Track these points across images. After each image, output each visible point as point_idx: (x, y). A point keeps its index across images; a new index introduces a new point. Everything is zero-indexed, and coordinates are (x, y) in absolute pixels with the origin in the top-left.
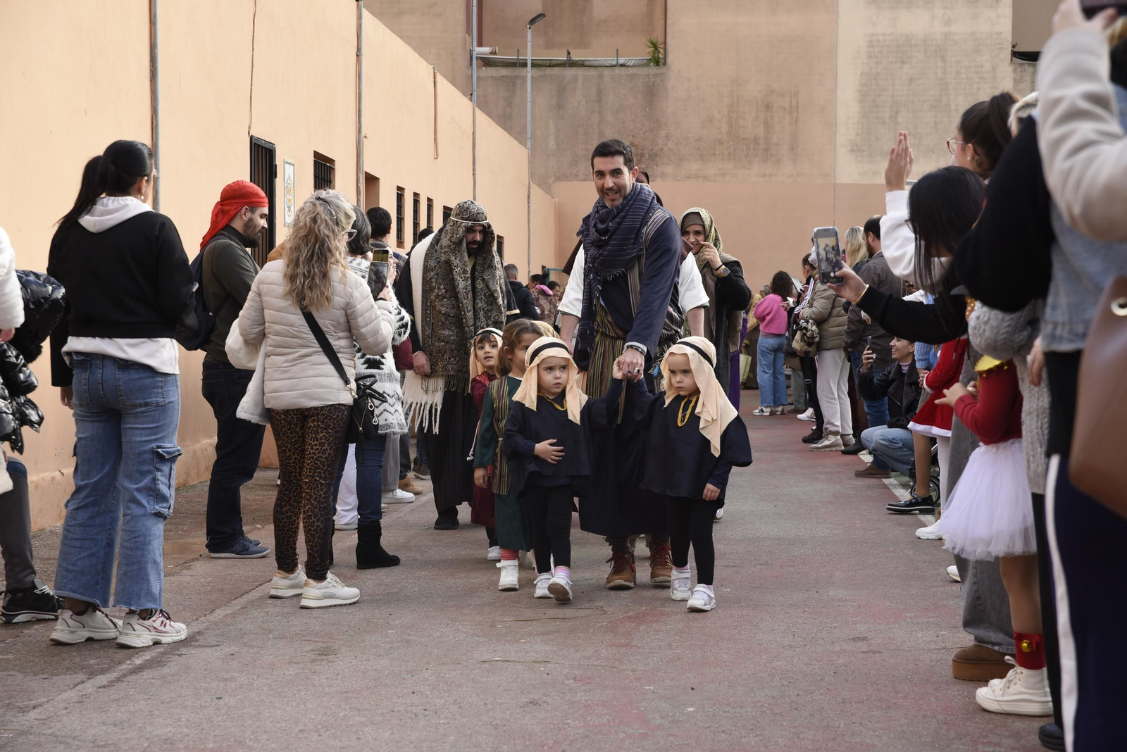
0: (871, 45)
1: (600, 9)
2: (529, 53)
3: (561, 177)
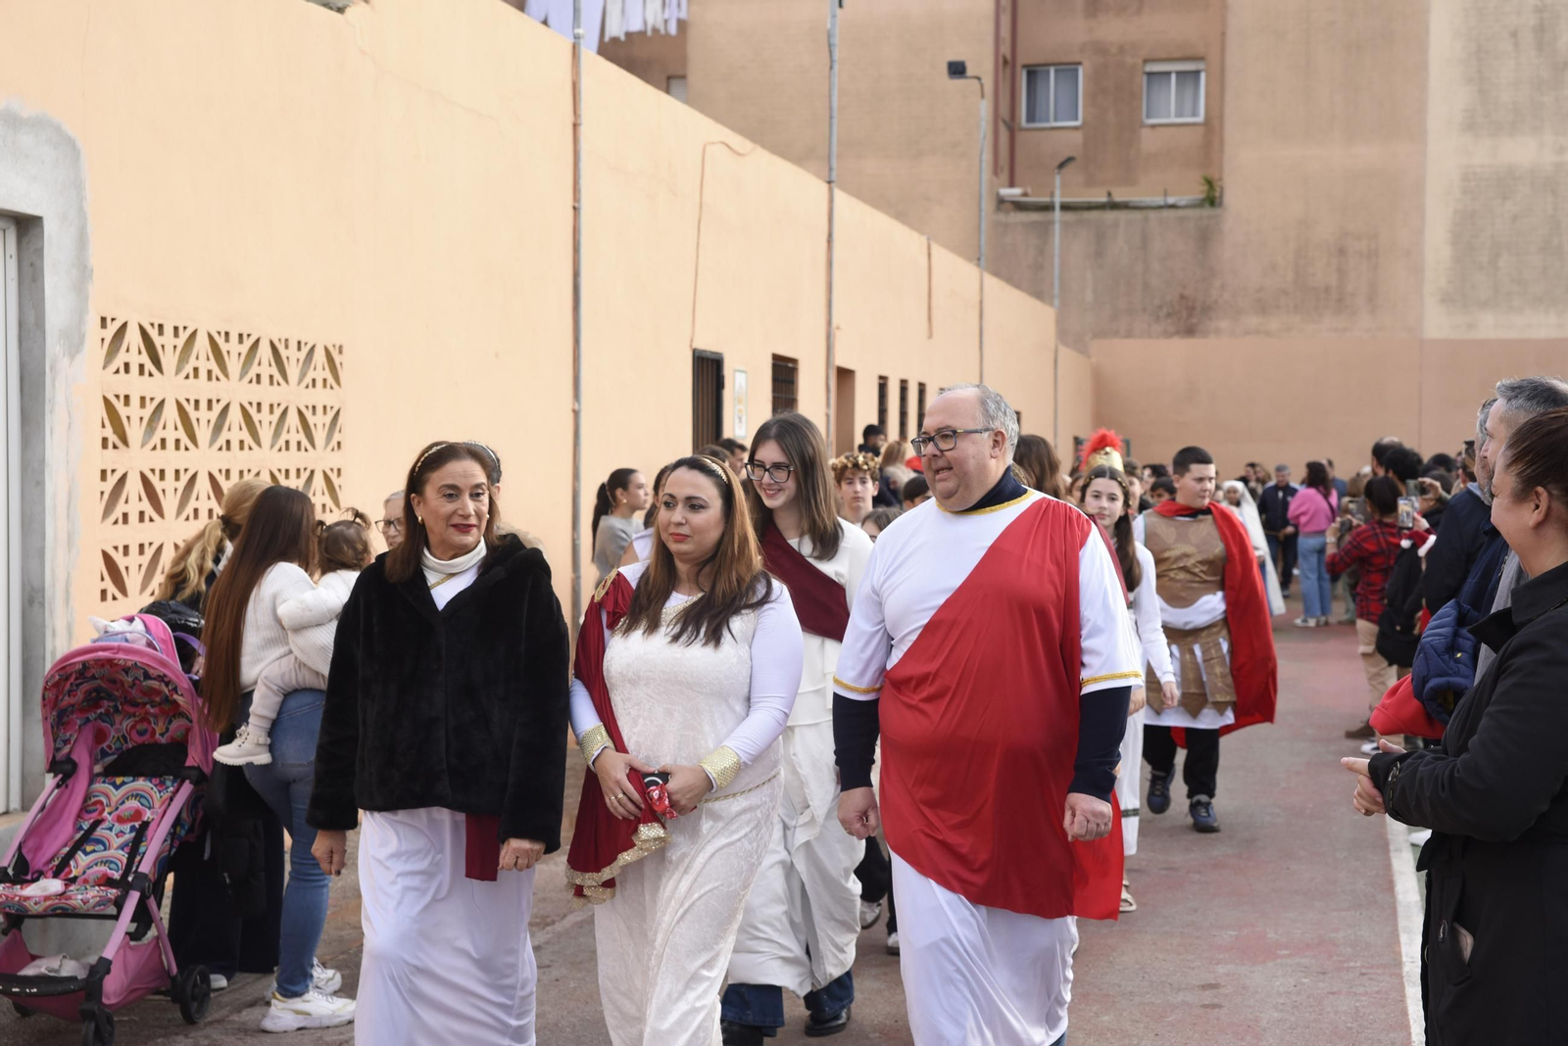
0: (1466, 178)
1: (1149, 141)
2: (1058, 200)
3: (1100, 334)
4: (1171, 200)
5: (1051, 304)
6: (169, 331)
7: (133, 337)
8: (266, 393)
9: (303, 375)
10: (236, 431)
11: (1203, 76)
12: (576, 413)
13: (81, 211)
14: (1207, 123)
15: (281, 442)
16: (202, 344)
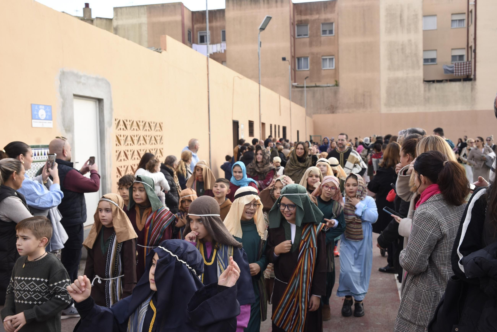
0: (389, 80)
1: (323, 73)
2: (305, 85)
3: (314, 113)
4: (328, 85)
5: (304, 107)
6: (128, 121)
7: (121, 123)
8: (148, 133)
9: (155, 129)
10: (142, 141)
11: (334, 59)
12: (209, 135)
13: (111, 97)
14: (335, 69)
15: (151, 143)
16: (135, 123)
